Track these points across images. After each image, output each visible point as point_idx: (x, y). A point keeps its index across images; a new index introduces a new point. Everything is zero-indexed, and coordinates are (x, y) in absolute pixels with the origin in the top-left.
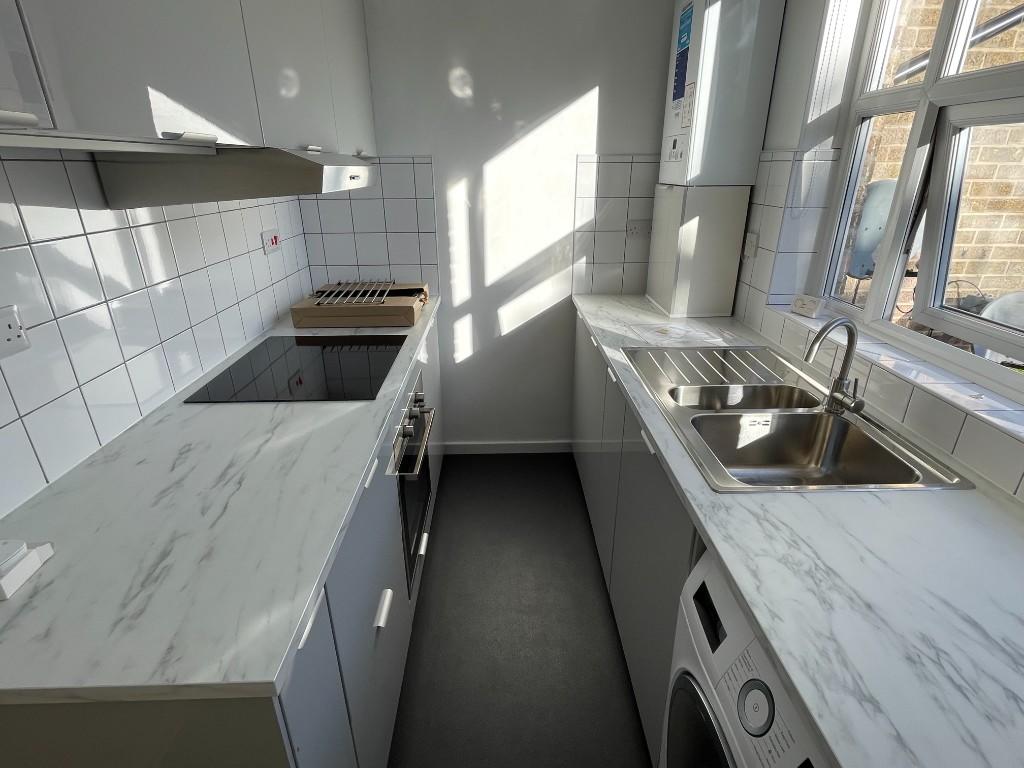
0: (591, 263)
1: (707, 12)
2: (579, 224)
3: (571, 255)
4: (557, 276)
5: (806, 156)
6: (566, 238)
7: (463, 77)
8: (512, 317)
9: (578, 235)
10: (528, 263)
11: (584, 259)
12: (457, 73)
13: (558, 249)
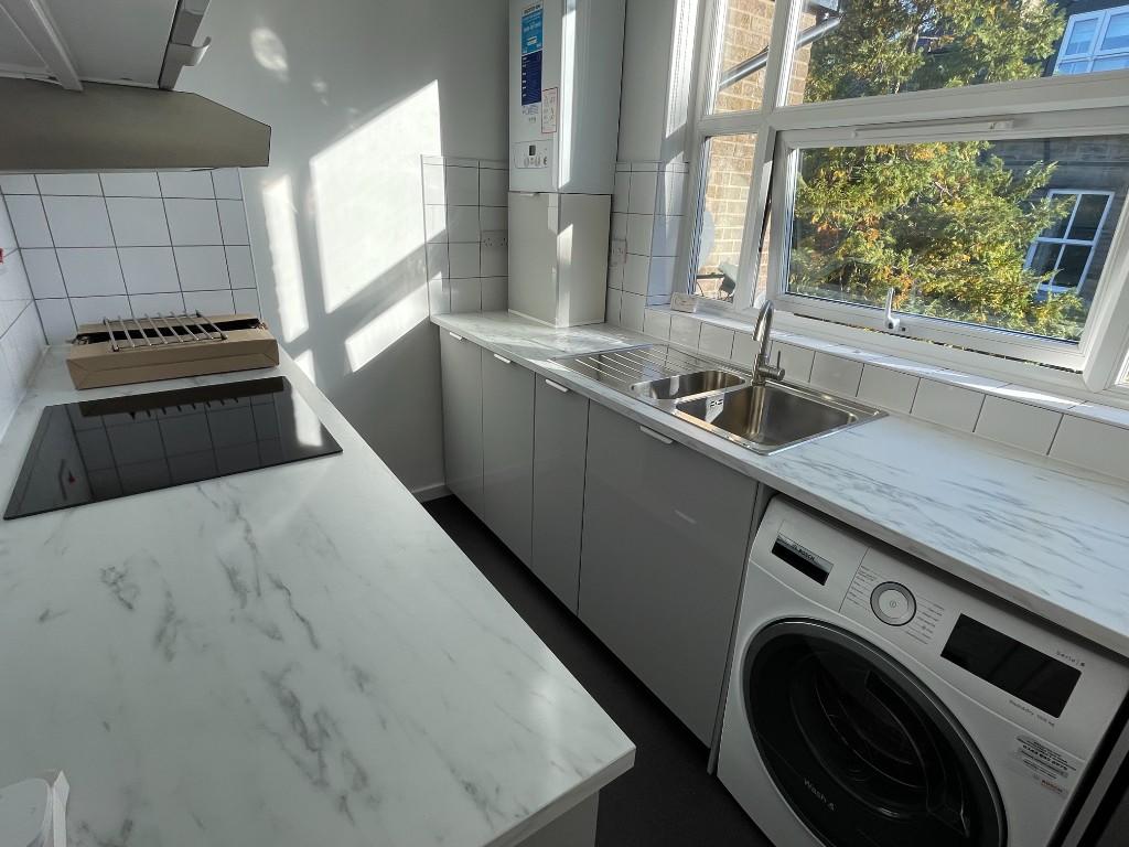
0: (448, 279)
1: (564, 19)
2: (430, 237)
3: (424, 269)
4: (413, 295)
5: (668, 167)
6: (419, 250)
7: (270, 42)
8: (363, 348)
9: (430, 248)
10: (377, 282)
11: (439, 276)
12: (262, 37)
13: (410, 263)
